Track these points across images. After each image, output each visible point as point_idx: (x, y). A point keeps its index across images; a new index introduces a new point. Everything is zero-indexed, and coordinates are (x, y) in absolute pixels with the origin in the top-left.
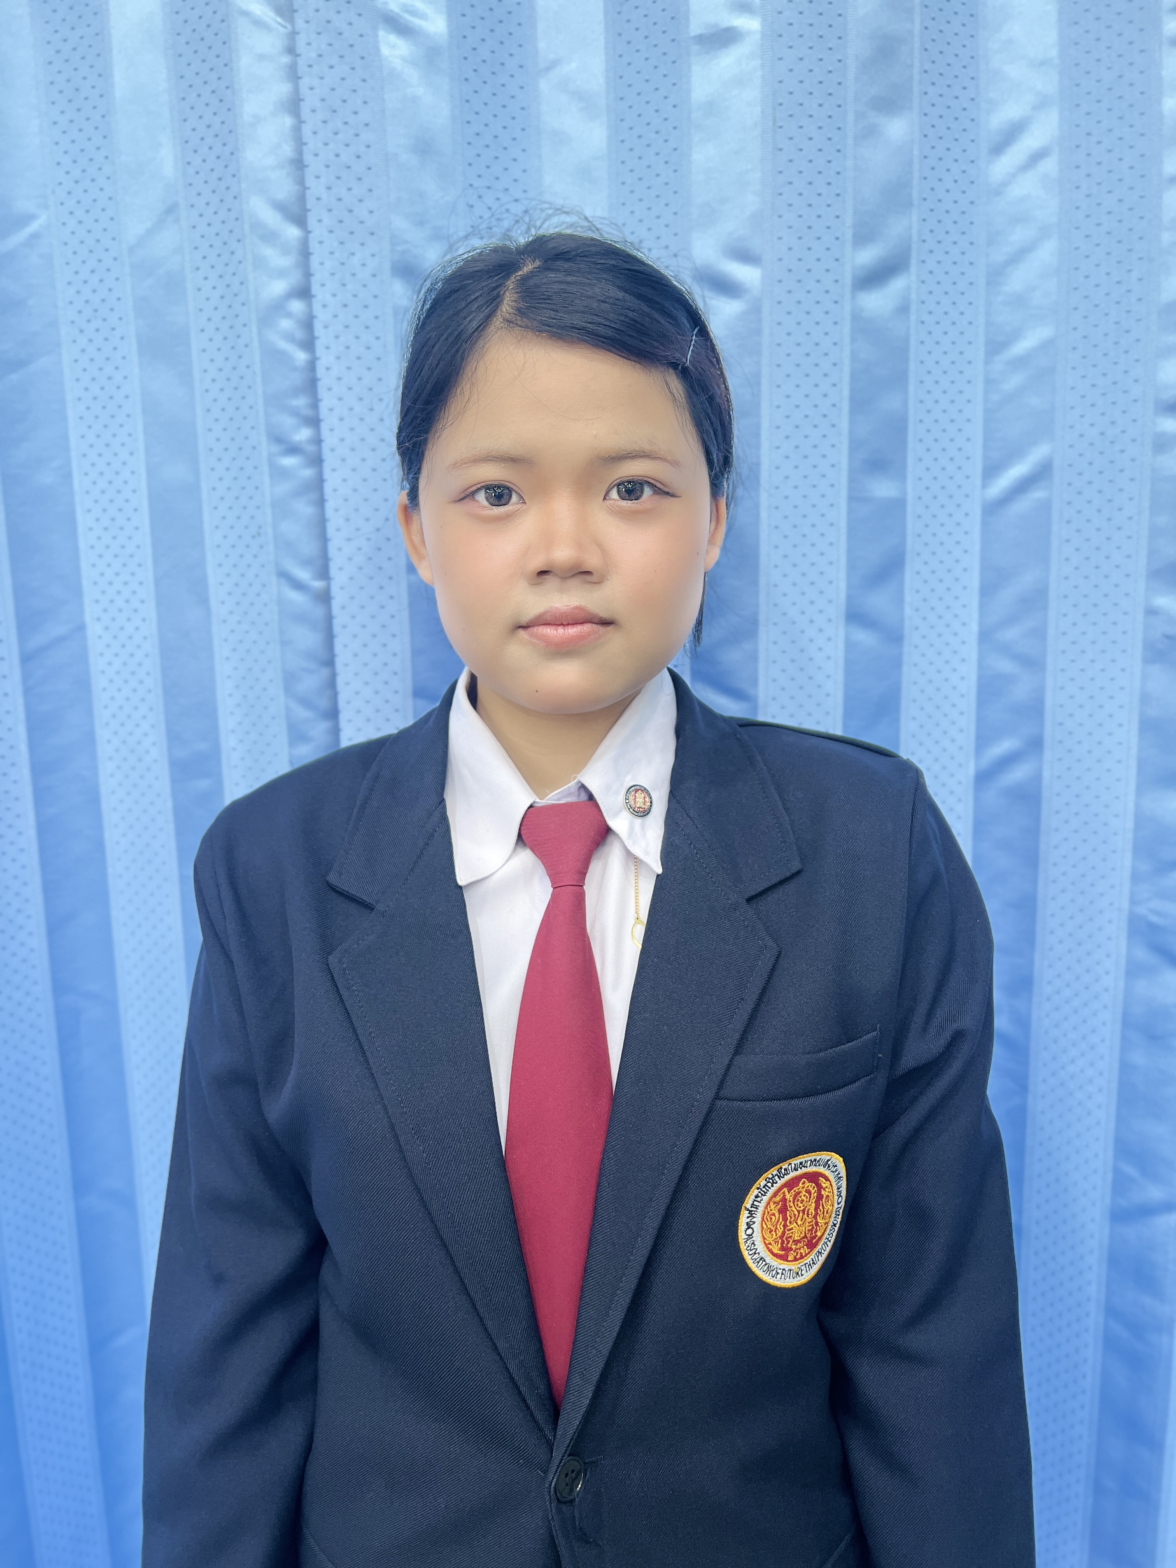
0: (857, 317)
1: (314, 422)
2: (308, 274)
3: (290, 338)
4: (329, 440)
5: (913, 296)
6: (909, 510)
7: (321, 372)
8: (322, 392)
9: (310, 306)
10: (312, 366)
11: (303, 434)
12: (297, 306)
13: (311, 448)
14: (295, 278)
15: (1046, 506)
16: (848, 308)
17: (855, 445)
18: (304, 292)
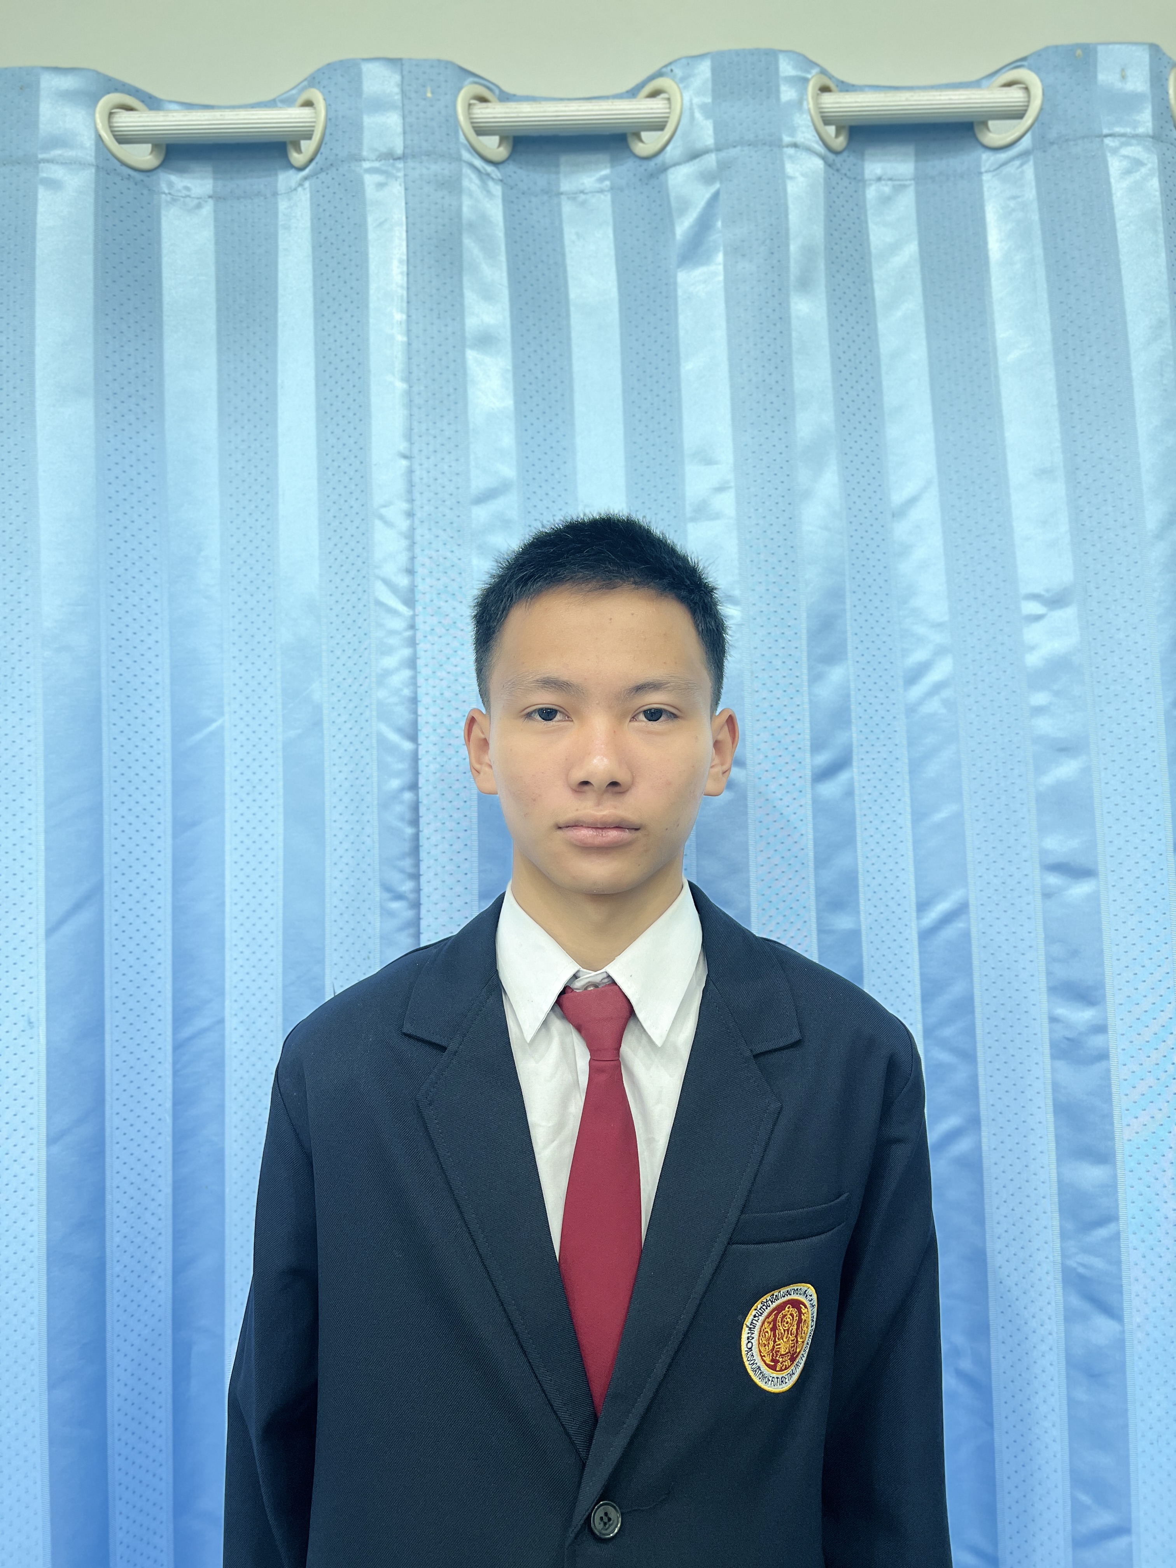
0: (815, 801)
1: (416, 876)
2: (416, 773)
3: (402, 819)
4: (426, 889)
5: (856, 784)
6: (864, 938)
7: (423, 841)
8: (423, 855)
9: (417, 795)
10: (416, 837)
11: (407, 887)
12: (408, 796)
13: (412, 896)
14: (407, 778)
15: (966, 936)
16: (809, 796)
17: (820, 892)
18: (414, 786)
